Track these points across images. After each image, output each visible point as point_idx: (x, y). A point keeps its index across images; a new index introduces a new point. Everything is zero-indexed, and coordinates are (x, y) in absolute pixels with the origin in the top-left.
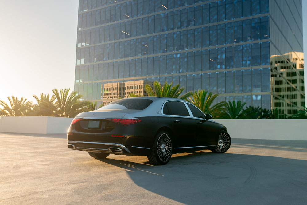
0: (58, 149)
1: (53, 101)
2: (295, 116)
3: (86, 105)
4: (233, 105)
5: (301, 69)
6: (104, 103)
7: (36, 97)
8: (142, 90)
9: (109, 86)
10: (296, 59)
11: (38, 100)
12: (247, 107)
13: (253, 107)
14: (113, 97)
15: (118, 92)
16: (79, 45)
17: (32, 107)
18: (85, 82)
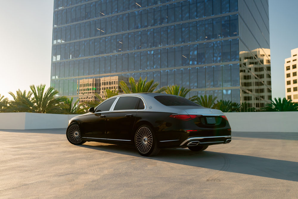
0: (40, 144)
1: (30, 97)
3: (63, 101)
4: (205, 100)
5: (268, 65)
6: (80, 98)
8: (117, 85)
9: (85, 82)
10: (264, 55)
13: (223, 101)
15: (94, 88)
16: (55, 42)
17: (8, 103)
18: (61, 79)
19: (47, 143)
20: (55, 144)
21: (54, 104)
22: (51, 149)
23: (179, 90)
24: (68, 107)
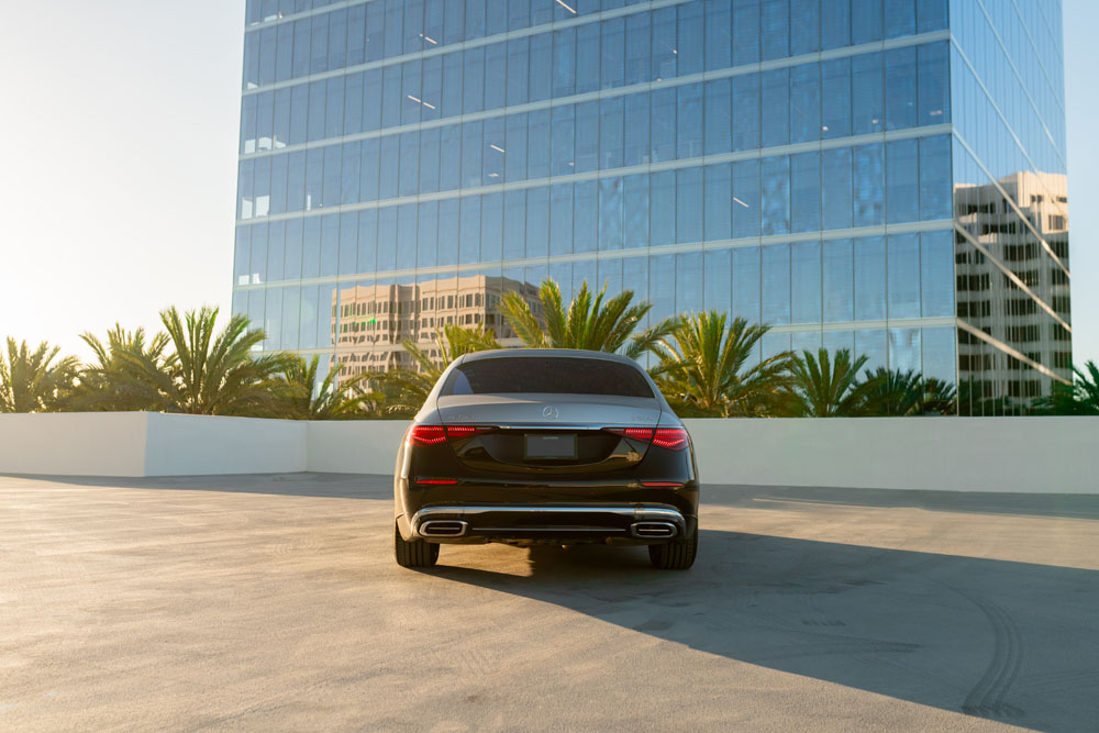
0: (219, 538)
1: (159, 353)
2: (1043, 406)
3: (283, 369)
4: (819, 367)
5: (1058, 234)
6: (345, 359)
7: (91, 341)
8: (482, 311)
9: (362, 298)
10: (1040, 199)
11: (101, 353)
12: (868, 373)
13: (890, 372)
14: (378, 337)
15: (395, 319)
16: (250, 145)
17: (77, 375)
18: (271, 284)
19: (245, 534)
20: (278, 539)
21: (250, 382)
22: (268, 558)
23: (722, 329)
24: (300, 392)
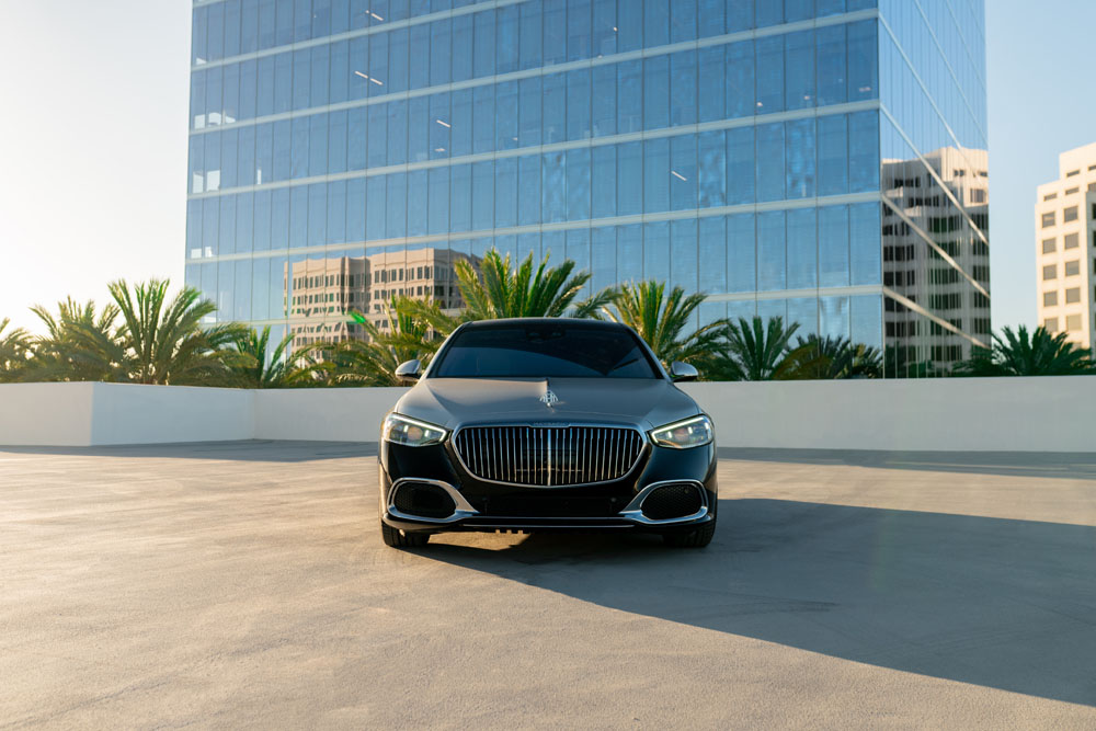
1: (109, 325)
2: (963, 369)
3: (234, 339)
4: (753, 333)
5: (979, 207)
7: (41, 314)
8: (431, 283)
9: (311, 272)
11: (52, 325)
12: (800, 339)
13: (820, 339)
15: (347, 291)
16: (200, 122)
17: (28, 347)
18: (223, 258)
21: (200, 352)
23: (661, 297)
24: (252, 362)
